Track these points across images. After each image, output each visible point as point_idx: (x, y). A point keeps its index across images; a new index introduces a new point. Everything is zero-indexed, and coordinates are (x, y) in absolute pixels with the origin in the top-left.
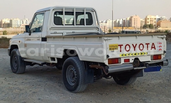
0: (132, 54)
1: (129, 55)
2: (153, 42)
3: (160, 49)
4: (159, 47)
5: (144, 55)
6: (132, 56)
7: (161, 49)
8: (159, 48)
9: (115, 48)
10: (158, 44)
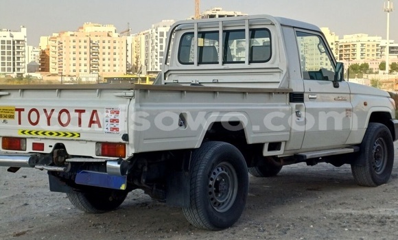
0: (43, 133)
1: (36, 133)
2: (95, 106)
3: (114, 129)
4: (113, 121)
5: (72, 138)
6: (44, 136)
7: (117, 129)
8: (110, 126)
9: (8, 114)
10: (109, 114)
